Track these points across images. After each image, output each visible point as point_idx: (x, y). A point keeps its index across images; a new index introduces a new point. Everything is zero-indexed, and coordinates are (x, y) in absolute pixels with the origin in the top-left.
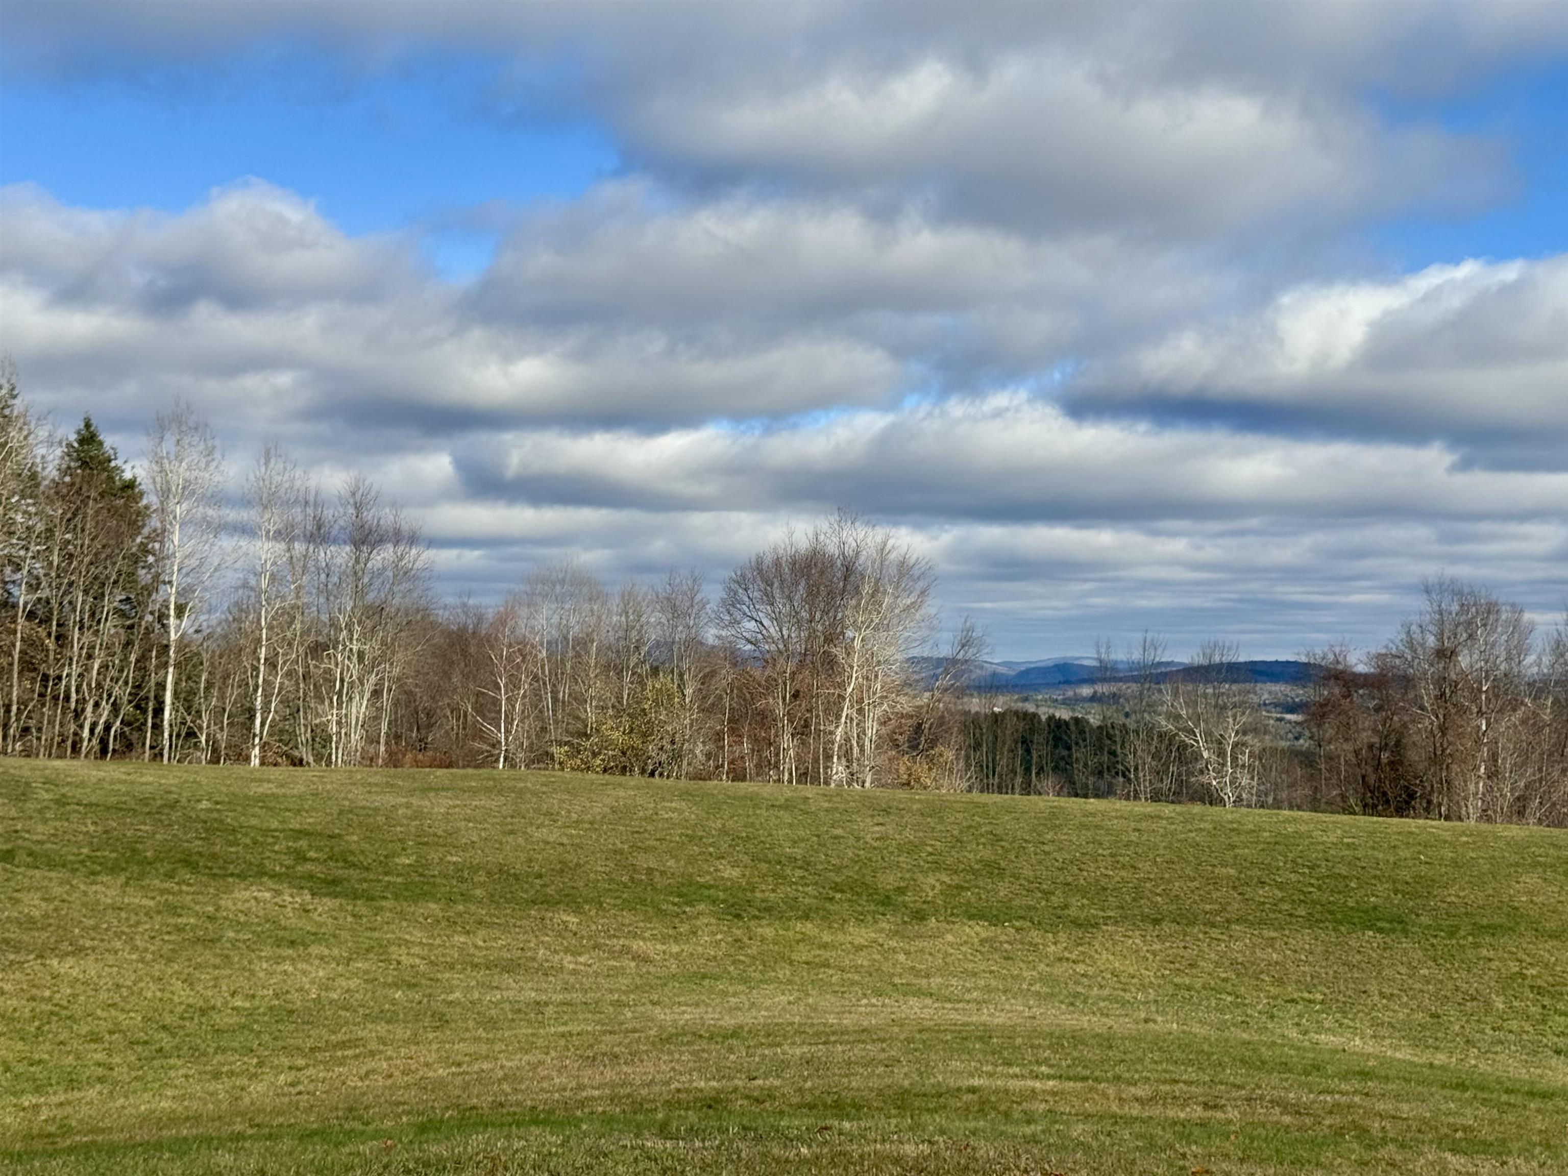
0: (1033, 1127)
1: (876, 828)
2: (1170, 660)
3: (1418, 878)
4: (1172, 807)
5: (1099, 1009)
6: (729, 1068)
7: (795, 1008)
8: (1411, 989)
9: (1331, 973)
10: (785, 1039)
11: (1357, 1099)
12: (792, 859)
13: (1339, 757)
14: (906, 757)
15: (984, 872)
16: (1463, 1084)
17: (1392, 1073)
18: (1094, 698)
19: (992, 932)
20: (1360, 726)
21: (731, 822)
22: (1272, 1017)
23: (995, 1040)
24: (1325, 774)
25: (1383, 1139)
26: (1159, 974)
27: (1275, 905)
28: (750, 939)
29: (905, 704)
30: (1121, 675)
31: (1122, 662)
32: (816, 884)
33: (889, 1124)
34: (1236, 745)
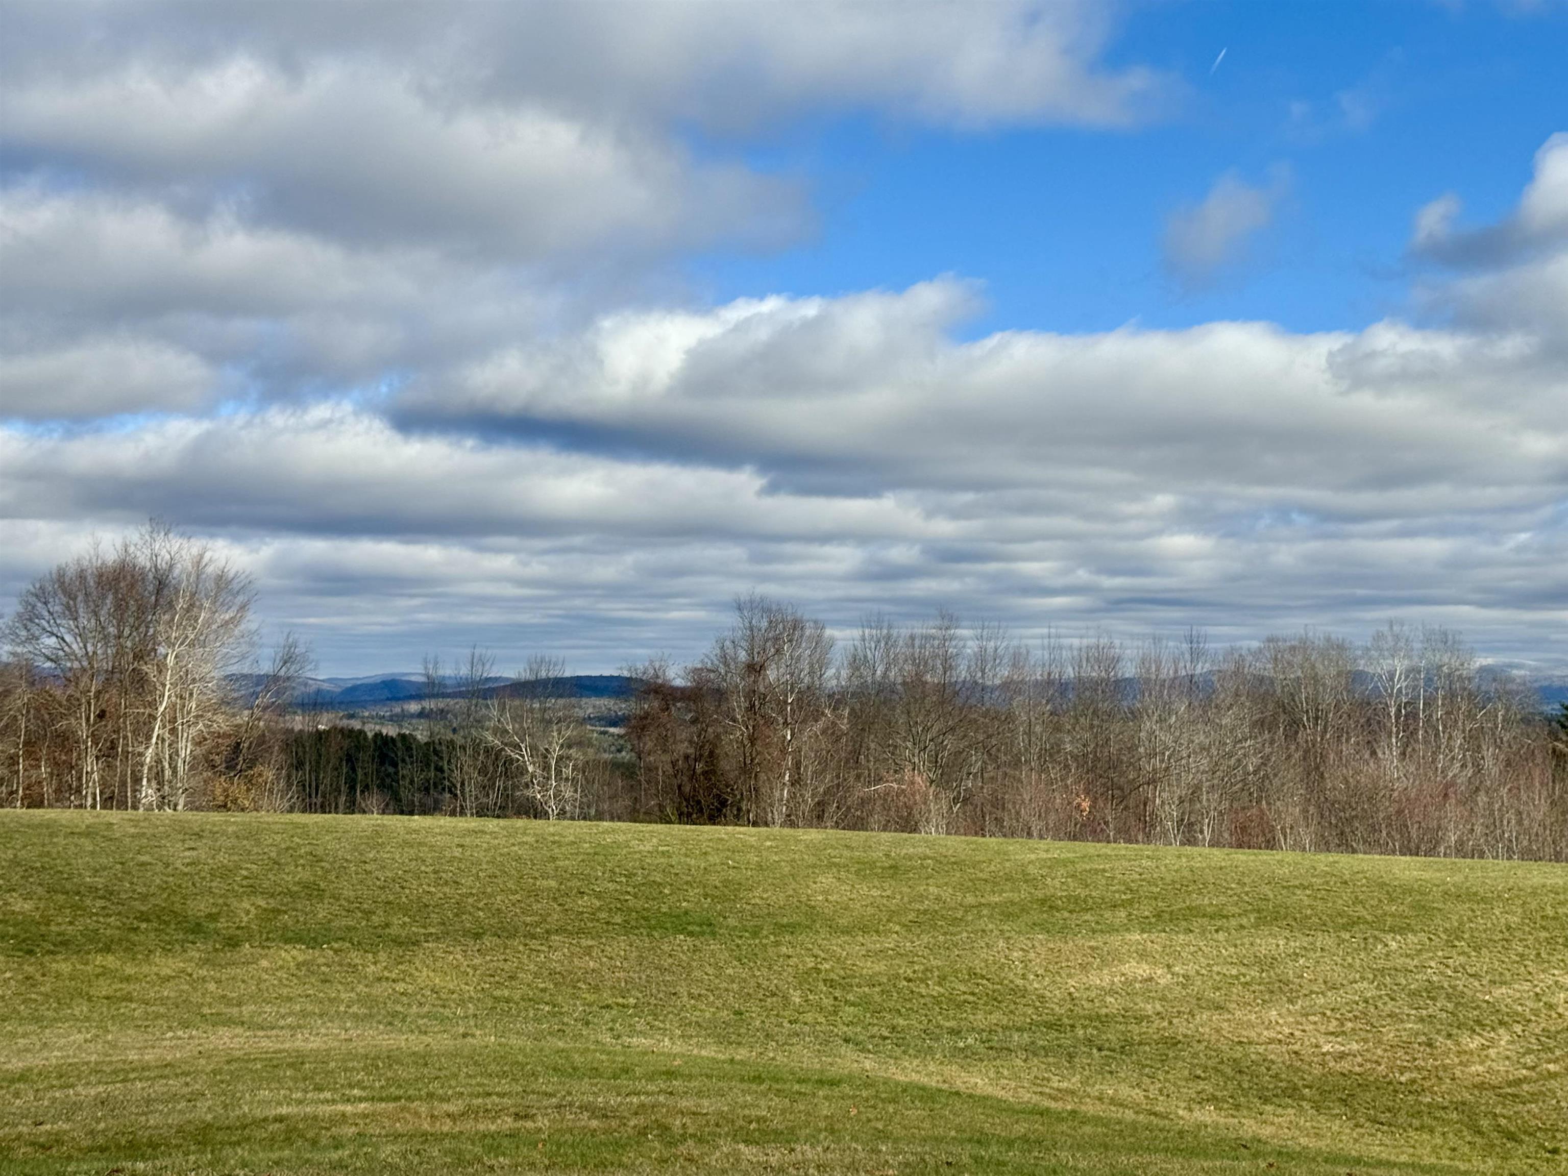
0: (340, 1152)
1: (187, 853)
2: (498, 675)
3: (726, 883)
4: (495, 821)
5: (418, 1027)
6: (14, 1114)
7: (92, 1045)
8: (717, 989)
9: (644, 977)
10: (79, 1080)
11: (661, 1098)
12: (92, 889)
13: (657, 768)
14: (223, 777)
15: (303, 895)
16: (759, 1077)
17: (695, 1071)
18: (421, 714)
19: (310, 954)
20: (678, 738)
21: (23, 852)
22: (587, 1023)
23: (307, 1066)
24: (644, 785)
25: (682, 1135)
26: (479, 988)
27: (593, 914)
28: (44, 975)
29: (221, 723)
30: (449, 691)
31: (450, 678)
32: (119, 914)
33: (187, 1161)
34: (560, 759)
